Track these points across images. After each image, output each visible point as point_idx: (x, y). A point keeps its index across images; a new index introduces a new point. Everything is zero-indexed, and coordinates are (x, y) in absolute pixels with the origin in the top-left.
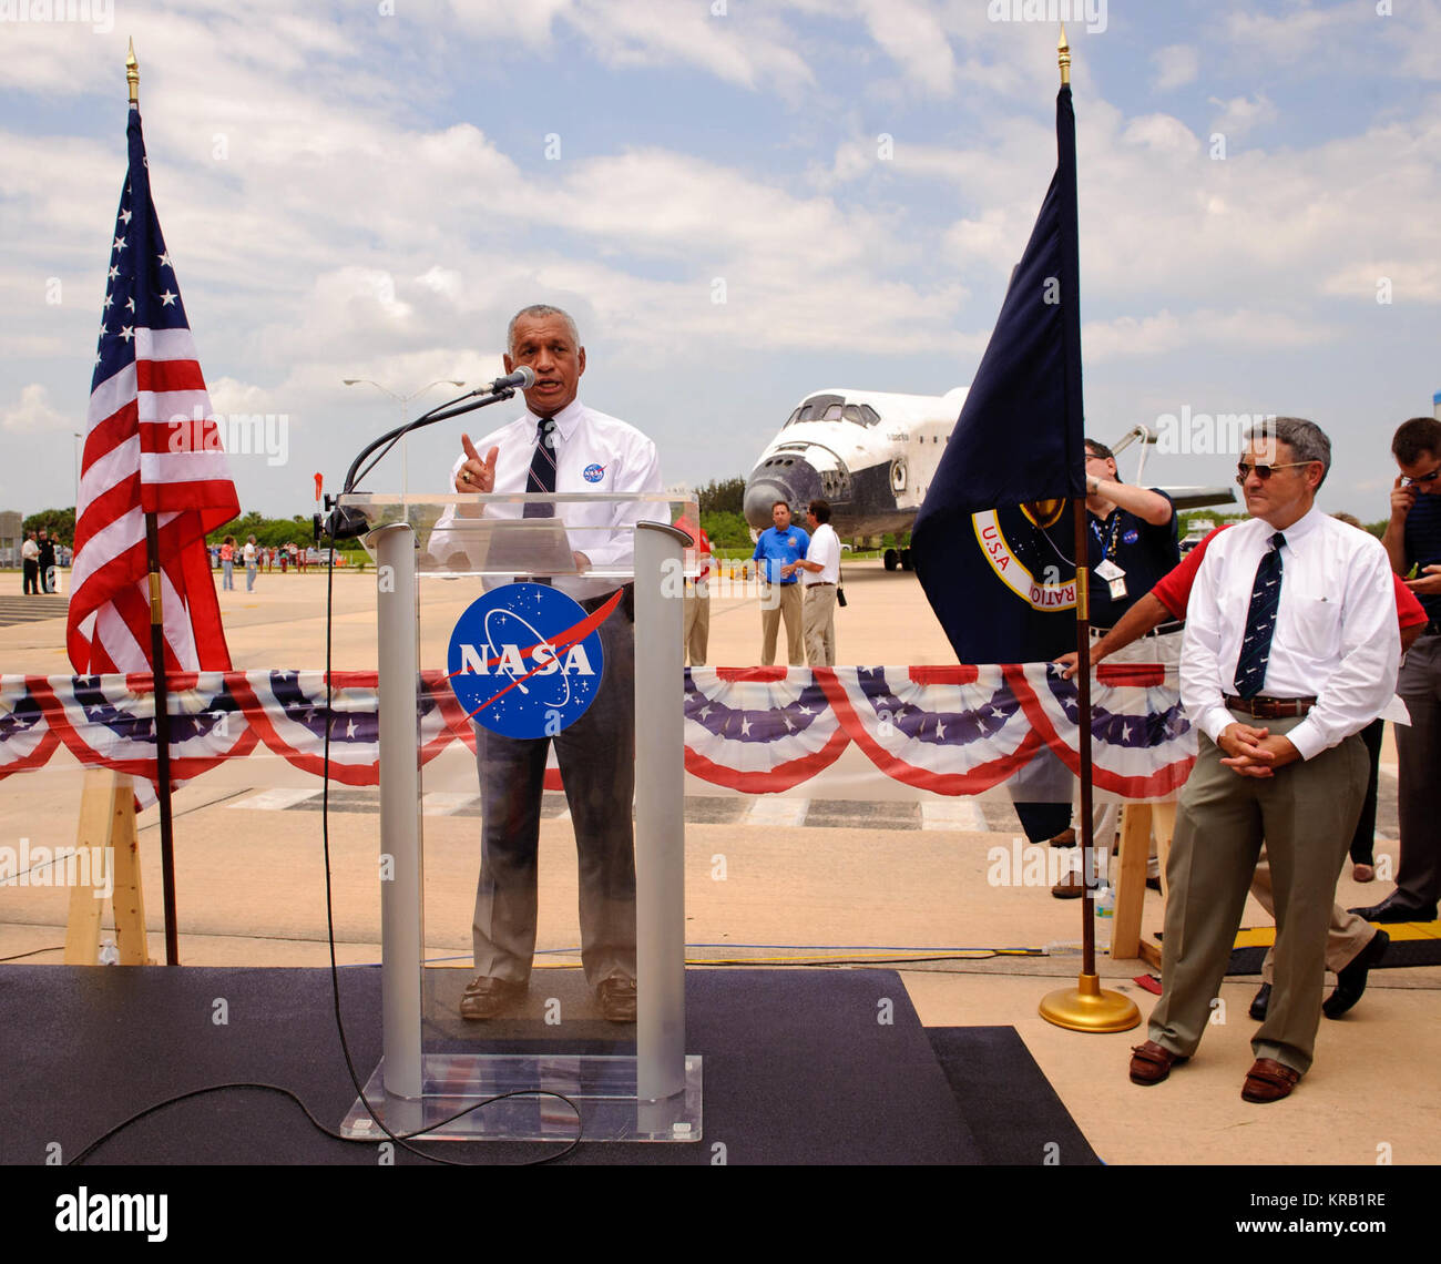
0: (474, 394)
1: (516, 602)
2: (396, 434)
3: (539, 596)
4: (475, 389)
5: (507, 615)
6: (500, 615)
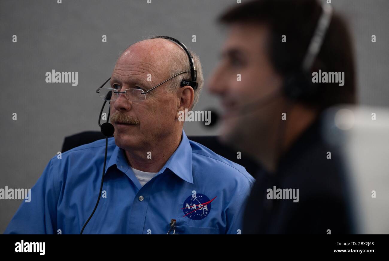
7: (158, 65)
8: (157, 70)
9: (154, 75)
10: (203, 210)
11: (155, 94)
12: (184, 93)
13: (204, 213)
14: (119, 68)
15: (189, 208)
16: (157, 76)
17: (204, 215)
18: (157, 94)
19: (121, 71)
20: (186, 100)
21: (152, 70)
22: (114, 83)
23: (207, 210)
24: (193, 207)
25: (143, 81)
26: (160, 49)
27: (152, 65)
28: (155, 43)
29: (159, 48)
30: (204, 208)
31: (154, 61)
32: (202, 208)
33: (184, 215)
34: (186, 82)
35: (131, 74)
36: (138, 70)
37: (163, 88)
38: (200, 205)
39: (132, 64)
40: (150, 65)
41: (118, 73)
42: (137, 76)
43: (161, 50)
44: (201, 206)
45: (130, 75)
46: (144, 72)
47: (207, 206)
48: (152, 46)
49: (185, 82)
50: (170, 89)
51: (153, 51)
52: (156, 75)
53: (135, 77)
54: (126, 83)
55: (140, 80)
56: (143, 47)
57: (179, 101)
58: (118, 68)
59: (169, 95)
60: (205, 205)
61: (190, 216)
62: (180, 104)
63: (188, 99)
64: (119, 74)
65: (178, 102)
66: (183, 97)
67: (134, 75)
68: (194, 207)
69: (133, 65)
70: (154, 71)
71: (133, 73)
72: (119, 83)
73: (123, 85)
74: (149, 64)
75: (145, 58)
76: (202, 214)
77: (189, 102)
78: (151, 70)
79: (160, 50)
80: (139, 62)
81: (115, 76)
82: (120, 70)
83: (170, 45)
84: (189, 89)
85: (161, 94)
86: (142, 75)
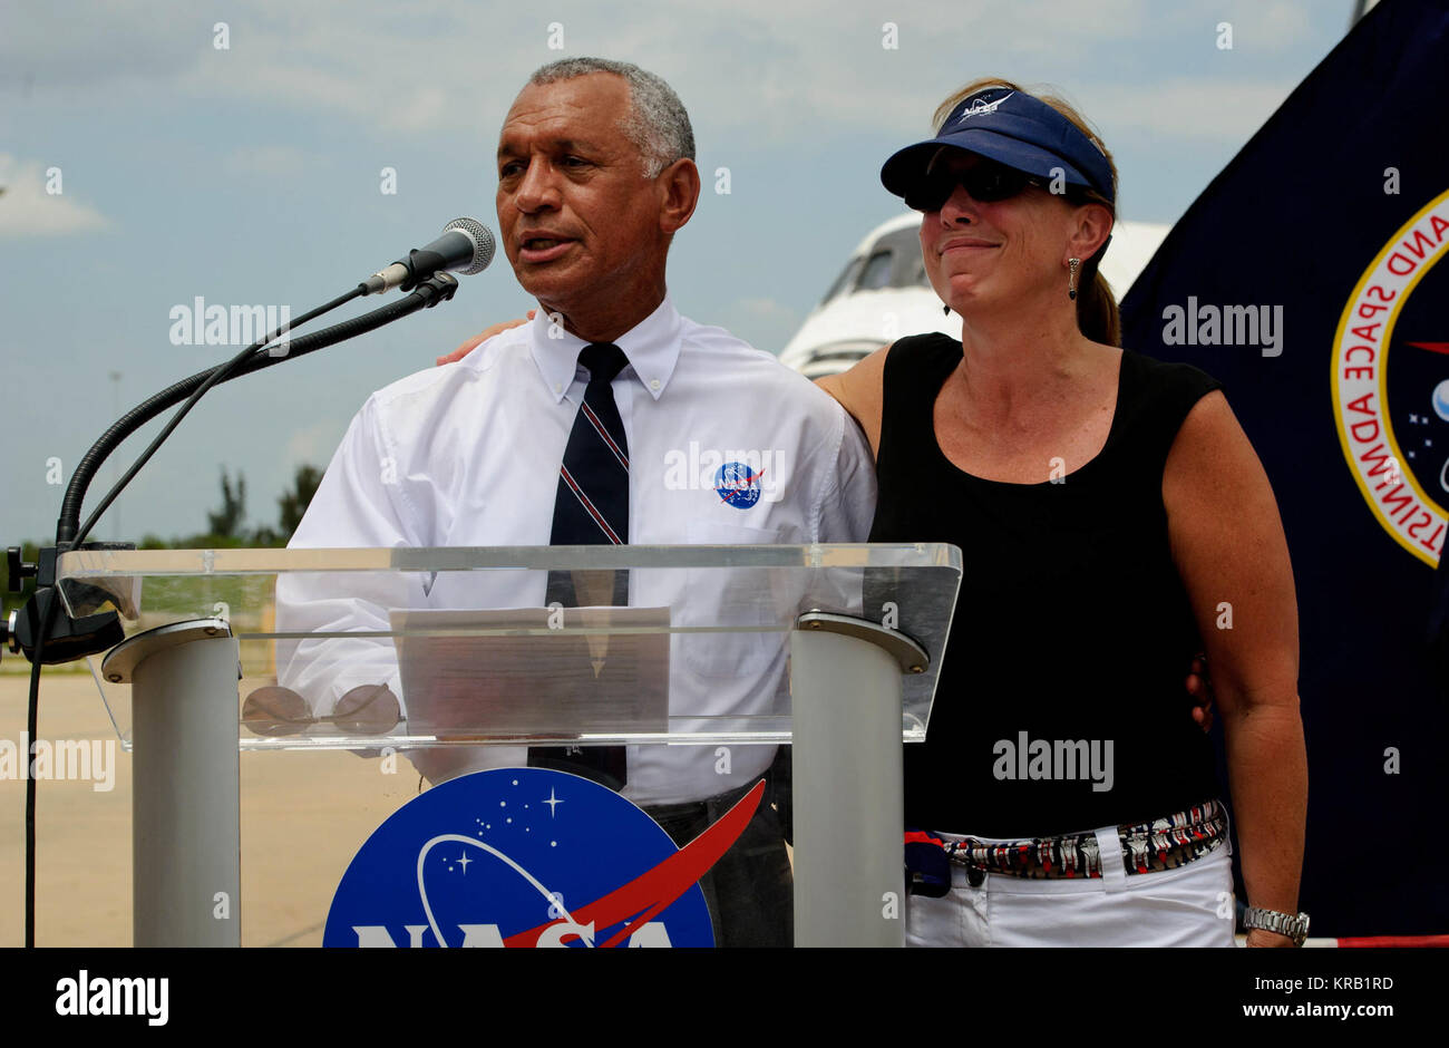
0: (364, 290)
1: (496, 816)
2: (191, 390)
3: (553, 802)
4: (367, 279)
5: (471, 851)
6: (458, 848)
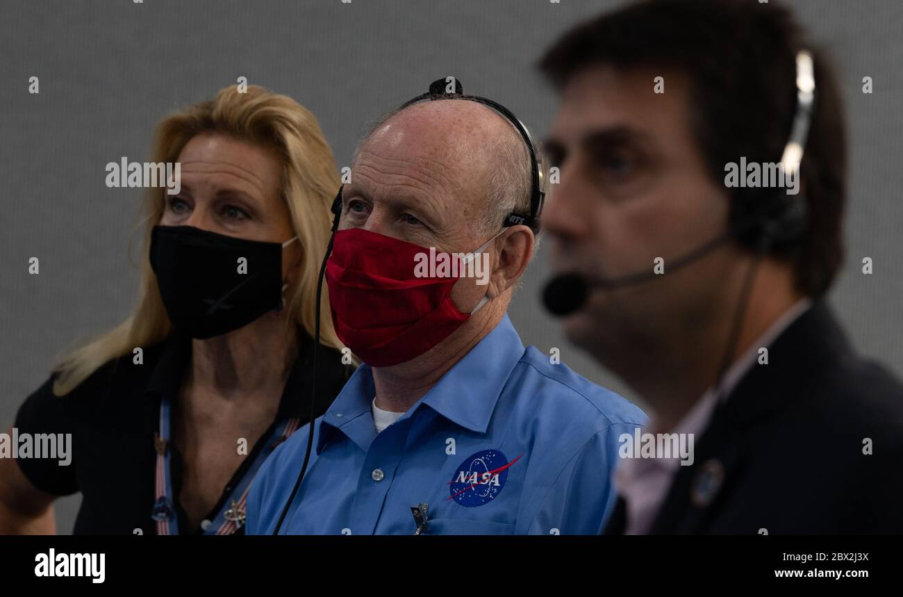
7: (462, 170)
8: (460, 180)
9: (450, 192)
10: (490, 484)
11: (448, 237)
12: (511, 240)
13: (491, 492)
14: (370, 162)
15: (463, 480)
16: (458, 196)
17: (489, 495)
18: (453, 237)
19: (375, 171)
20: (513, 256)
21: (448, 180)
22: (353, 197)
23: (497, 484)
24: (470, 479)
25: (425, 204)
26: (469, 130)
27: (449, 169)
28: (459, 113)
29: (468, 127)
30: (492, 481)
31: (454, 159)
32: (487, 481)
33: (449, 495)
34: (518, 218)
35: (398, 182)
36: (415, 176)
37: (468, 225)
38: (486, 474)
39: (402, 160)
40: (446, 167)
41: (368, 174)
42: (414, 189)
43: (473, 132)
44: (487, 476)
45: (397, 185)
46: (428, 182)
47: (499, 477)
48: (453, 120)
49: (515, 217)
50: (484, 227)
51: (454, 133)
52: (456, 193)
53: (406, 192)
54: (383, 202)
55: (418, 201)
56: (432, 120)
57: (498, 258)
58: (365, 162)
59: (480, 242)
60: (496, 473)
61: (460, 499)
62: (498, 264)
63: (518, 256)
64: (368, 176)
65: (495, 258)
66: (507, 249)
67: (406, 187)
68: (473, 478)
69: (404, 162)
70: (452, 183)
71: (404, 182)
72: (365, 199)
73: (375, 205)
74: (442, 165)
75: (436, 149)
76: (486, 493)
77: (519, 262)
78: (446, 180)
79: (470, 132)
80: (421, 157)
81: (359, 180)
82: (373, 168)
83: (492, 123)
84: (525, 233)
85: (461, 238)
86: (424, 190)
